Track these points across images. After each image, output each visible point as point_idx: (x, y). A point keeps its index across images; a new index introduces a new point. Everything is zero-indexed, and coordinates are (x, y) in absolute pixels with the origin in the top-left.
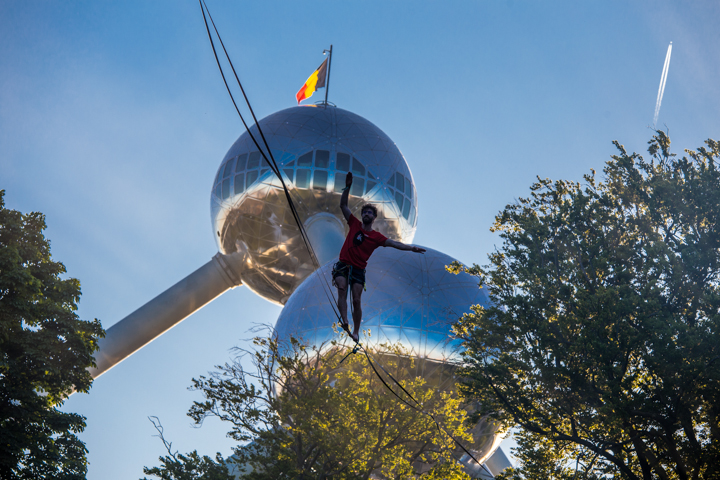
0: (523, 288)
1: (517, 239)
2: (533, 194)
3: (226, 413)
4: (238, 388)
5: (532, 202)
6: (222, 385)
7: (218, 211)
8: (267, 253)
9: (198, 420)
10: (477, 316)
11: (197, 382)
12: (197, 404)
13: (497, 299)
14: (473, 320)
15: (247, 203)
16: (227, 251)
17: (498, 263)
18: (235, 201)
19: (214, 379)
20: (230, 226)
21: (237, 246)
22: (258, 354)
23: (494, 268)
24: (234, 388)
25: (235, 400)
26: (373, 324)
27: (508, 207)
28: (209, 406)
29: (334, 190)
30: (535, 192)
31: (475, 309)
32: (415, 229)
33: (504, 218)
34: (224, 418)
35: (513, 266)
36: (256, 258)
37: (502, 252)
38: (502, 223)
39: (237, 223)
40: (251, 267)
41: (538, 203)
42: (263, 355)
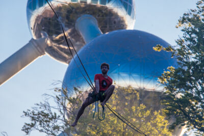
0: (195, 58)
1: (190, 32)
2: (198, 7)
3: (42, 128)
4: (47, 115)
5: (198, 11)
6: (39, 114)
7: (31, 17)
8: (58, 37)
9: (27, 133)
10: (171, 73)
11: (26, 113)
12: (26, 124)
13: (181, 64)
14: (169, 75)
15: (45, 12)
16: (37, 37)
17: (180, 45)
18: (39, 11)
19: (35, 111)
20: (38, 24)
21: (42, 34)
22: (57, 97)
23: (179, 47)
24: (46, 115)
25: (46, 121)
26: (116, 73)
27: (185, 14)
28: (33, 125)
29: (91, 3)
30: (199, 6)
31: (170, 69)
32: (135, 20)
33: (183, 21)
34: (41, 131)
35: (189, 46)
36: (52, 40)
37: (183, 39)
38: (182, 23)
39: (41, 22)
40: (50, 45)
41: (201, 11)
42: (60, 97)
